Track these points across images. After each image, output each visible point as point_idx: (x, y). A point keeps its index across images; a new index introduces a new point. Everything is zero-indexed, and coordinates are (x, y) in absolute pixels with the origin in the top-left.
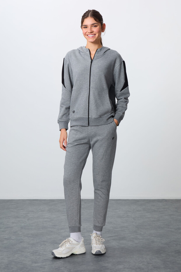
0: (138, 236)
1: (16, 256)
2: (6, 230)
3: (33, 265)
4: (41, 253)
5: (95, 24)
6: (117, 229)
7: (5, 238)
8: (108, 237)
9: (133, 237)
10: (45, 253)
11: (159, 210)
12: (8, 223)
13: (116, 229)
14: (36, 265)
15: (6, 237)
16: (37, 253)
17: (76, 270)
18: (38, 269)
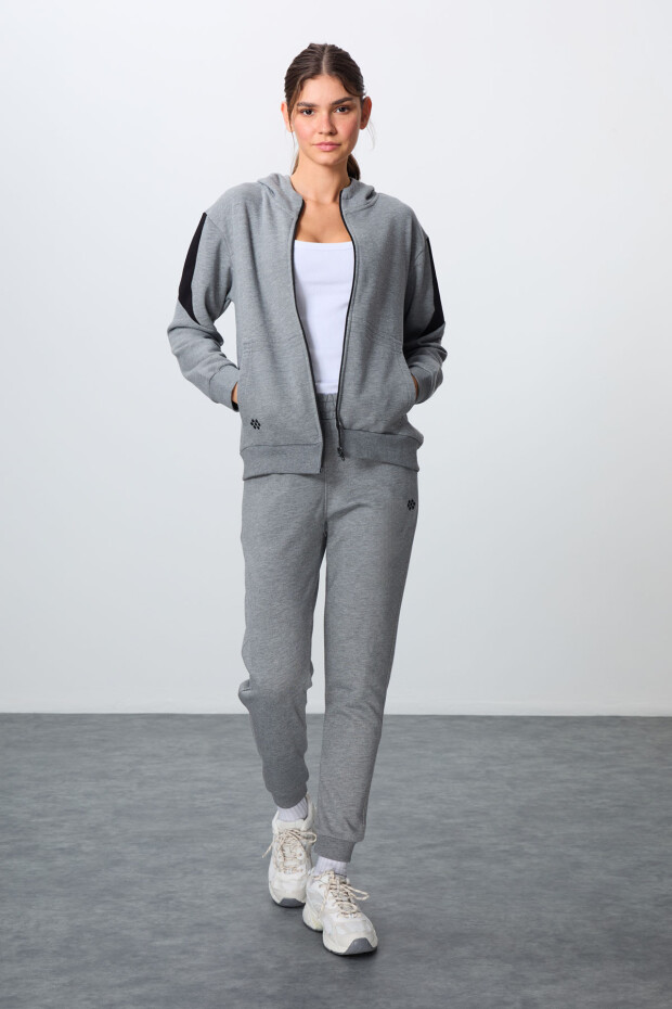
0: (523, 843)
1: (99, 911)
2: (64, 821)
3: (158, 943)
4: (183, 900)
5: (345, 103)
6: (451, 821)
7: (61, 849)
8: (420, 848)
9: (507, 848)
10: (198, 902)
11: (600, 753)
12: (70, 798)
13: (446, 821)
14: (167, 942)
15: (65, 845)
16: (171, 902)
17: (307, 962)
18: (175, 957)
